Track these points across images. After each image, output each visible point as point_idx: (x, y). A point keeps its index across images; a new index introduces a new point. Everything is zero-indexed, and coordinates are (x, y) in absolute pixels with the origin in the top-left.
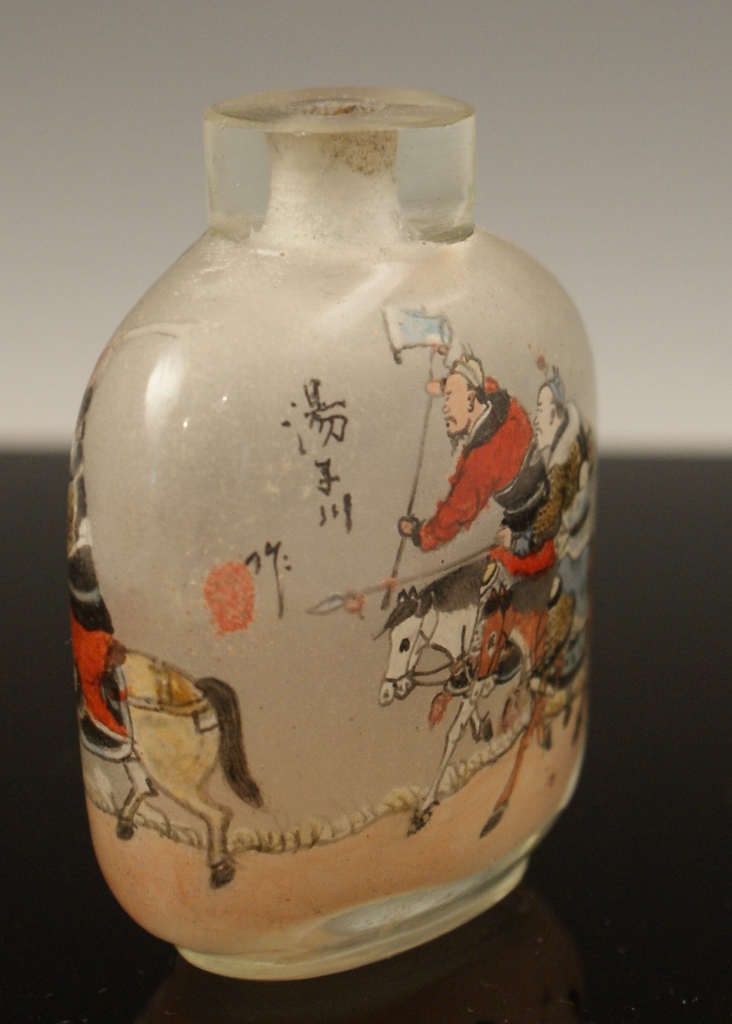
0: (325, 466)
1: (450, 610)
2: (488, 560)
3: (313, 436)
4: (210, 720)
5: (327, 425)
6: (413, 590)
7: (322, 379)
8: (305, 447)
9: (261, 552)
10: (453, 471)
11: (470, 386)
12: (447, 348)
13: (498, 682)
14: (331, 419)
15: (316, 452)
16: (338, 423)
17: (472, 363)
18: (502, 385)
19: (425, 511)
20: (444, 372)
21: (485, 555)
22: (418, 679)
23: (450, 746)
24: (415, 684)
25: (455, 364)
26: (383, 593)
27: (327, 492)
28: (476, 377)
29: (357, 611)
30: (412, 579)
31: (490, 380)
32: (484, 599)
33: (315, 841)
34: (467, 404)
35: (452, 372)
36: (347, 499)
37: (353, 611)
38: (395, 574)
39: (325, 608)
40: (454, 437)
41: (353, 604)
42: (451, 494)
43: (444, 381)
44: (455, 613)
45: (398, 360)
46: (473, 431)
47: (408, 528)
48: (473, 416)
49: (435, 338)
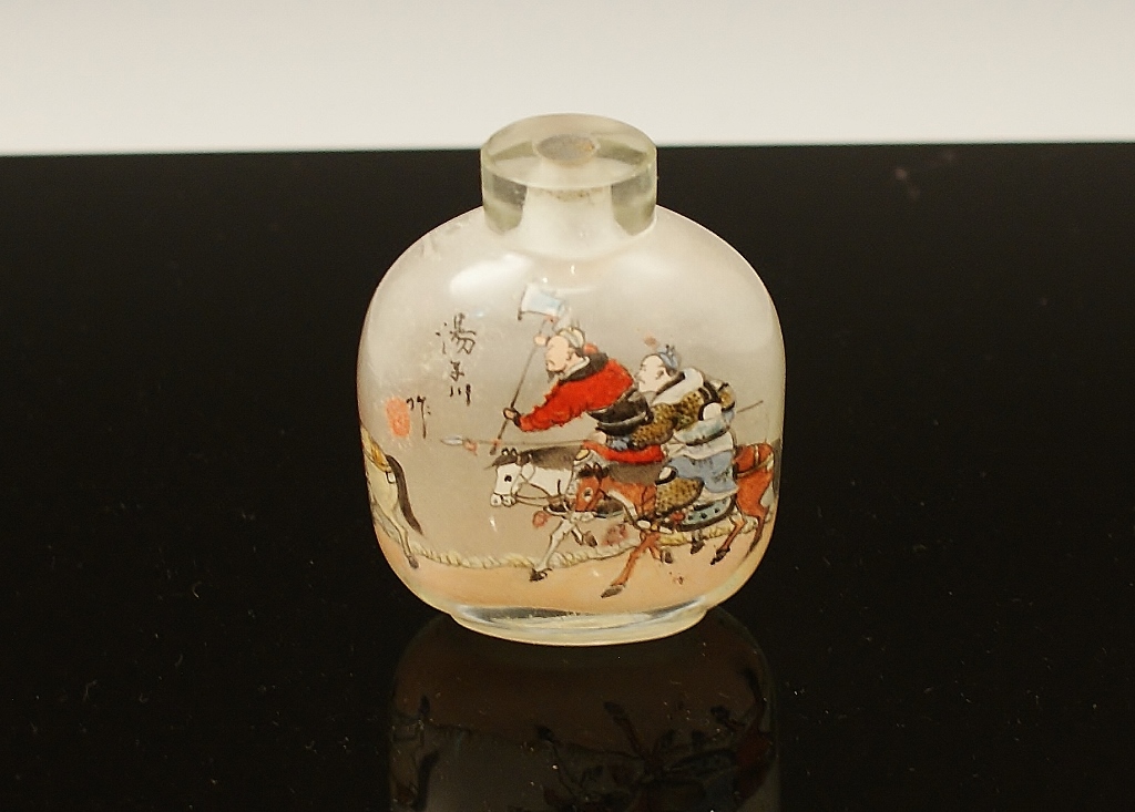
0: (456, 366)
1: (545, 468)
2: (582, 448)
3: (452, 346)
4: (392, 478)
5: (462, 342)
6: (514, 450)
7: (467, 316)
8: (446, 350)
9: (415, 400)
10: (549, 392)
11: (571, 345)
12: (558, 319)
13: (595, 517)
14: (465, 340)
15: (452, 355)
16: (469, 343)
17: (576, 332)
18: (602, 350)
19: (525, 409)
20: (551, 333)
21: (579, 444)
22: (519, 499)
23: (554, 543)
24: (517, 501)
25: (561, 331)
26: (492, 446)
27: (456, 379)
28: (577, 340)
29: (473, 450)
30: (512, 444)
31: (590, 345)
32: (579, 469)
33: (459, 564)
34: (567, 356)
35: (558, 334)
36: (468, 387)
37: (470, 450)
38: (499, 437)
39: (451, 442)
40: (551, 374)
41: (471, 446)
42: (546, 404)
43: (549, 339)
44: (550, 471)
45: (520, 318)
46: (568, 374)
47: (511, 415)
48: (570, 364)
49: (553, 312)
